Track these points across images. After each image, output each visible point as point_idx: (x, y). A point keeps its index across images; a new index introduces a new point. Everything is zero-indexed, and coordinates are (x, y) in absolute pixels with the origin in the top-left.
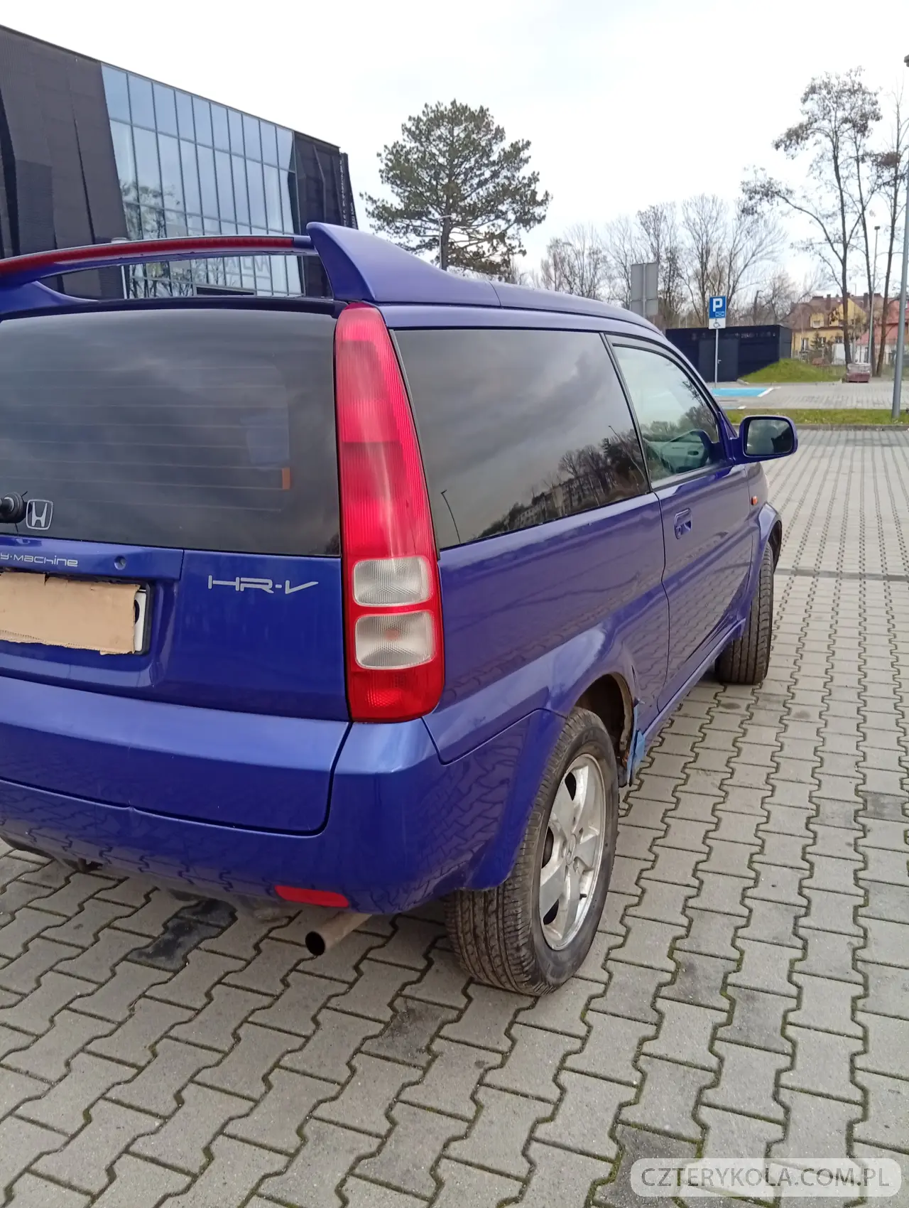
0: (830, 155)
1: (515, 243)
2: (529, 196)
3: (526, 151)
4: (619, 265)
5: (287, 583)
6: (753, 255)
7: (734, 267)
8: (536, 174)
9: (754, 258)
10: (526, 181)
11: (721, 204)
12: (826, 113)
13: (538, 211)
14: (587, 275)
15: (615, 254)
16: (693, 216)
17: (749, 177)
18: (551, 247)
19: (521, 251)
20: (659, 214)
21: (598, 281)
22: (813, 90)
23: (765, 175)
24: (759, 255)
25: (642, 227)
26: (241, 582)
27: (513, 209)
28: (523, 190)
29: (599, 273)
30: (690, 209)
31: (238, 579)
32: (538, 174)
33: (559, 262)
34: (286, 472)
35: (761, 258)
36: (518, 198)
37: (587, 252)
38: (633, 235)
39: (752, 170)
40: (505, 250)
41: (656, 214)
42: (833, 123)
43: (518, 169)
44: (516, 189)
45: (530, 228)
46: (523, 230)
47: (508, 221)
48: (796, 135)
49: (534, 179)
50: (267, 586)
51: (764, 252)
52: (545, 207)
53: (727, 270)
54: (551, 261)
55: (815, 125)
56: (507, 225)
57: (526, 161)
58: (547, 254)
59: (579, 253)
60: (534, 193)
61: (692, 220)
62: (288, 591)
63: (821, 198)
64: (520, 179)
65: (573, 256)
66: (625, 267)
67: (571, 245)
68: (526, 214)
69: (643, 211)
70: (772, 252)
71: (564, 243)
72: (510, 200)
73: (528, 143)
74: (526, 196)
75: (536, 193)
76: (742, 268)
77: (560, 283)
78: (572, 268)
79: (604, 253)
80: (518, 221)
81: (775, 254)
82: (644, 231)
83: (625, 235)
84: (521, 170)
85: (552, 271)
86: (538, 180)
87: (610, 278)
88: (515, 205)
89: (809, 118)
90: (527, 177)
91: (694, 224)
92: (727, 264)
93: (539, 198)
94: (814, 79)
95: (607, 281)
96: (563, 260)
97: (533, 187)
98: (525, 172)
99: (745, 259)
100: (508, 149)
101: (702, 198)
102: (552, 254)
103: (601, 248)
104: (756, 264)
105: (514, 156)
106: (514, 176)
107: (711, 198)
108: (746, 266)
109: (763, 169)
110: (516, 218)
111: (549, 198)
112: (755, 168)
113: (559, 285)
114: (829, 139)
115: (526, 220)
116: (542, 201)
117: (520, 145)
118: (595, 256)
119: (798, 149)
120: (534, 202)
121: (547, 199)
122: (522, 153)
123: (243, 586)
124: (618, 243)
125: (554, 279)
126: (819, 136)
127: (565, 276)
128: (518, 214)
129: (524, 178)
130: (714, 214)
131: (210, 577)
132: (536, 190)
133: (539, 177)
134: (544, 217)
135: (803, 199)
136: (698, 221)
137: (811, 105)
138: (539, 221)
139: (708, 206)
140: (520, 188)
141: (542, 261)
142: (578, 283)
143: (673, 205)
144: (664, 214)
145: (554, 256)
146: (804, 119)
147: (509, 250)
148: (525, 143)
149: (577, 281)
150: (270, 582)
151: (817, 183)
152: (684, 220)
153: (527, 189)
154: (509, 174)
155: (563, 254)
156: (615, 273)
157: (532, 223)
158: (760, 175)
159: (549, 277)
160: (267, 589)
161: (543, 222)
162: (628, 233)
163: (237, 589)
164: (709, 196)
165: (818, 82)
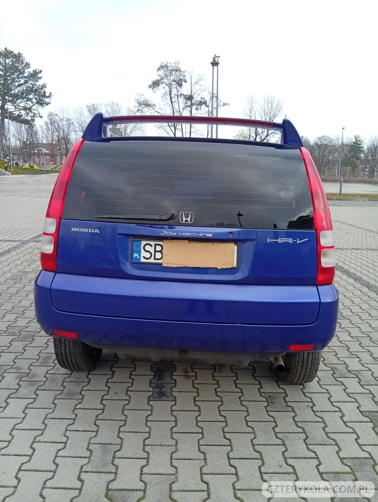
0: (168, 93)
1: (37, 112)
2: (42, 93)
3: (40, 74)
4: (79, 126)
5: (298, 239)
6: (134, 128)
7: (127, 132)
8: (45, 84)
9: (134, 130)
10: (40, 87)
11: (120, 107)
12: (166, 76)
13: (47, 100)
14: (66, 129)
15: (77, 121)
16: (109, 110)
17: (138, 97)
18: (49, 116)
19: (40, 116)
20: (95, 107)
21: (71, 132)
22: (162, 67)
23: (145, 98)
24: (136, 128)
25: (88, 112)
26: (280, 240)
27: (35, 98)
28: (39, 90)
29: (70, 129)
30: (108, 107)
31: (279, 239)
32: (46, 84)
33: (52, 122)
34: (294, 202)
35: (137, 129)
36: (37, 93)
37: (65, 120)
38: (85, 115)
39: (139, 95)
40: (32, 115)
41: (94, 107)
42: (169, 80)
43: (37, 81)
44: (36, 90)
45: (44, 107)
46: (40, 108)
47: (33, 102)
48: (156, 84)
49: (44, 86)
50: (291, 241)
51: (138, 127)
52: (50, 99)
53: (124, 133)
54: (49, 122)
55: (163, 81)
56: (32, 104)
57: (40, 78)
58: (47, 119)
59: (62, 119)
60: (45, 93)
61: (109, 111)
62: (298, 242)
63: (165, 109)
64: (38, 86)
65: (59, 120)
66: (82, 127)
67: (58, 116)
68: (41, 100)
69: (89, 105)
70: (141, 128)
71: (55, 115)
72: (33, 94)
73: (41, 71)
74: (41, 93)
75: (46, 92)
76: (130, 132)
77: (54, 131)
78: (58, 125)
79: (73, 120)
80: (37, 103)
81: (142, 129)
82: (89, 113)
83: (81, 114)
84: (39, 82)
85: (49, 125)
86: (46, 87)
87: (76, 132)
88: (36, 96)
89: (161, 78)
90: (41, 85)
91: (110, 113)
92: (123, 131)
93: (47, 94)
94: (162, 63)
95: (74, 132)
96: (54, 122)
97: (44, 90)
98: (40, 83)
99: (131, 129)
100: (32, 72)
101: (113, 103)
102: (49, 118)
103: (71, 119)
104: (135, 131)
105: (35, 75)
106: (35, 84)
107: (116, 104)
108: (131, 132)
109: (143, 95)
110: (36, 102)
111: (52, 95)
112: (140, 94)
113: (53, 132)
114: (167, 86)
115: (41, 103)
116: (49, 96)
117: (38, 71)
118: (69, 122)
119: (157, 89)
120: (44, 95)
121: (51, 96)
122: (38, 74)
123: (281, 241)
124: (78, 117)
125: (51, 129)
126: (164, 85)
127: (56, 128)
128: (37, 100)
129: (39, 85)
130: (118, 110)
131: (268, 239)
132: (45, 91)
133: (46, 86)
134: (50, 103)
135: (159, 109)
136: (111, 112)
137: (161, 72)
138: (47, 104)
139: (115, 107)
140: (38, 90)
141: (45, 121)
142: (62, 132)
143: (101, 105)
144: (97, 107)
145: (50, 119)
146: (159, 78)
147: (34, 115)
148: (39, 70)
149: (61, 131)
150: (292, 239)
151: (164, 103)
152: (106, 111)
153: (41, 90)
154: (33, 83)
155: (54, 119)
156: (78, 129)
157: (44, 105)
158: (142, 97)
159: (48, 128)
160: (291, 242)
161: (49, 105)
162: (83, 114)
163: (279, 242)
164: (115, 102)
165: (163, 64)
